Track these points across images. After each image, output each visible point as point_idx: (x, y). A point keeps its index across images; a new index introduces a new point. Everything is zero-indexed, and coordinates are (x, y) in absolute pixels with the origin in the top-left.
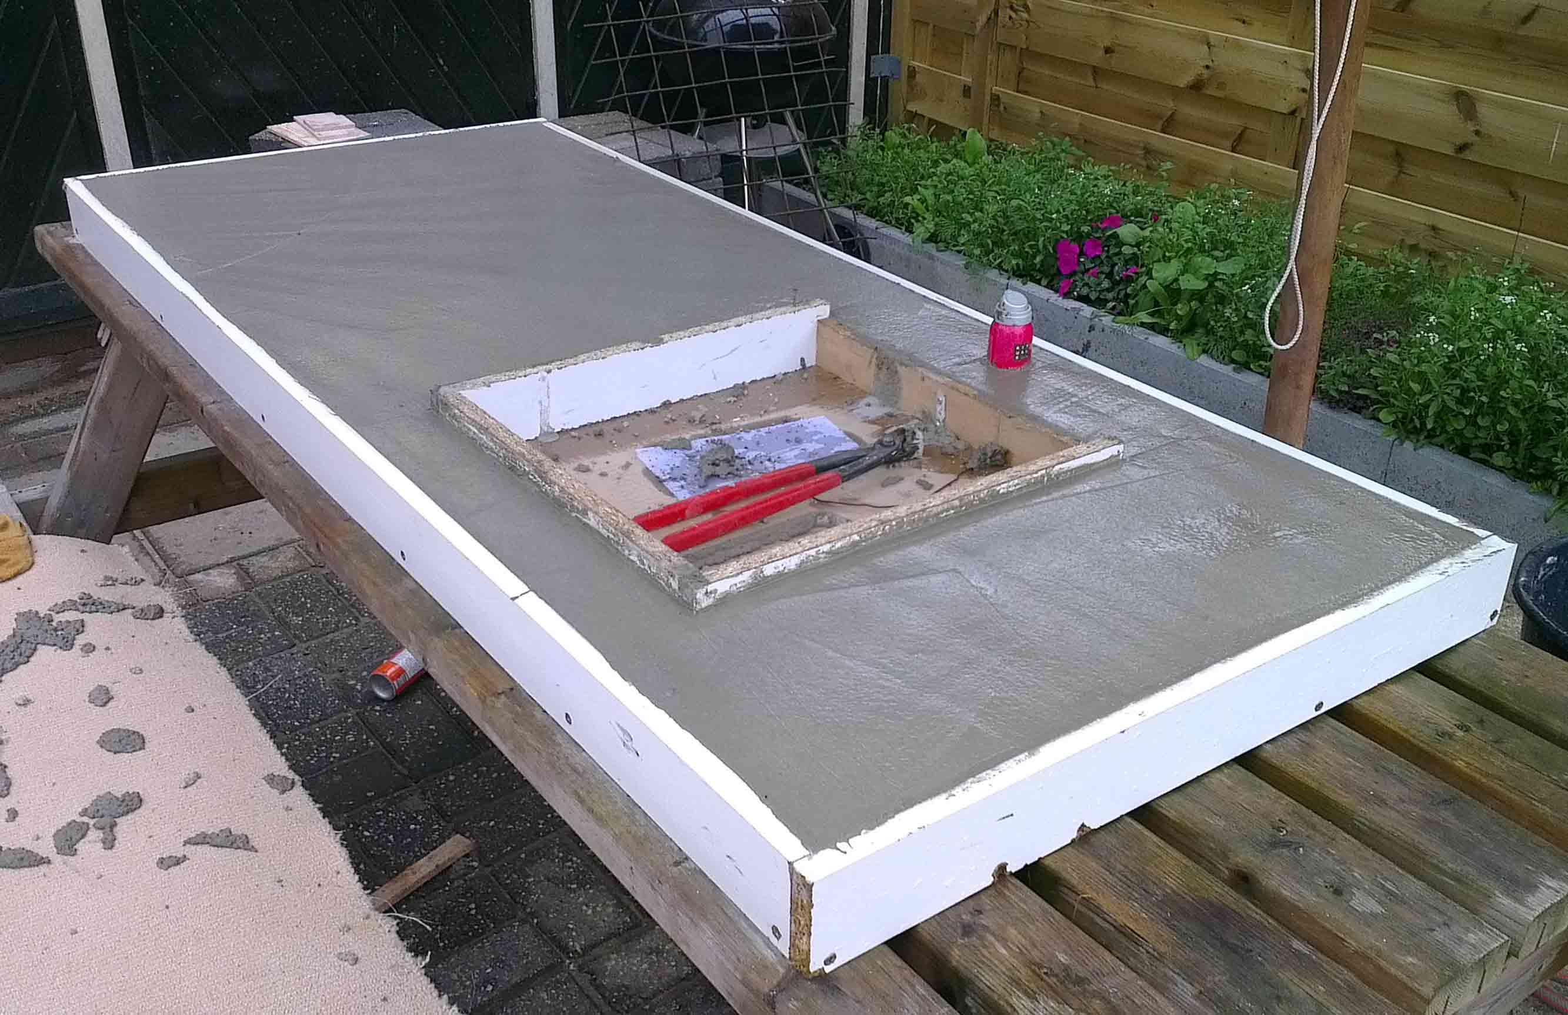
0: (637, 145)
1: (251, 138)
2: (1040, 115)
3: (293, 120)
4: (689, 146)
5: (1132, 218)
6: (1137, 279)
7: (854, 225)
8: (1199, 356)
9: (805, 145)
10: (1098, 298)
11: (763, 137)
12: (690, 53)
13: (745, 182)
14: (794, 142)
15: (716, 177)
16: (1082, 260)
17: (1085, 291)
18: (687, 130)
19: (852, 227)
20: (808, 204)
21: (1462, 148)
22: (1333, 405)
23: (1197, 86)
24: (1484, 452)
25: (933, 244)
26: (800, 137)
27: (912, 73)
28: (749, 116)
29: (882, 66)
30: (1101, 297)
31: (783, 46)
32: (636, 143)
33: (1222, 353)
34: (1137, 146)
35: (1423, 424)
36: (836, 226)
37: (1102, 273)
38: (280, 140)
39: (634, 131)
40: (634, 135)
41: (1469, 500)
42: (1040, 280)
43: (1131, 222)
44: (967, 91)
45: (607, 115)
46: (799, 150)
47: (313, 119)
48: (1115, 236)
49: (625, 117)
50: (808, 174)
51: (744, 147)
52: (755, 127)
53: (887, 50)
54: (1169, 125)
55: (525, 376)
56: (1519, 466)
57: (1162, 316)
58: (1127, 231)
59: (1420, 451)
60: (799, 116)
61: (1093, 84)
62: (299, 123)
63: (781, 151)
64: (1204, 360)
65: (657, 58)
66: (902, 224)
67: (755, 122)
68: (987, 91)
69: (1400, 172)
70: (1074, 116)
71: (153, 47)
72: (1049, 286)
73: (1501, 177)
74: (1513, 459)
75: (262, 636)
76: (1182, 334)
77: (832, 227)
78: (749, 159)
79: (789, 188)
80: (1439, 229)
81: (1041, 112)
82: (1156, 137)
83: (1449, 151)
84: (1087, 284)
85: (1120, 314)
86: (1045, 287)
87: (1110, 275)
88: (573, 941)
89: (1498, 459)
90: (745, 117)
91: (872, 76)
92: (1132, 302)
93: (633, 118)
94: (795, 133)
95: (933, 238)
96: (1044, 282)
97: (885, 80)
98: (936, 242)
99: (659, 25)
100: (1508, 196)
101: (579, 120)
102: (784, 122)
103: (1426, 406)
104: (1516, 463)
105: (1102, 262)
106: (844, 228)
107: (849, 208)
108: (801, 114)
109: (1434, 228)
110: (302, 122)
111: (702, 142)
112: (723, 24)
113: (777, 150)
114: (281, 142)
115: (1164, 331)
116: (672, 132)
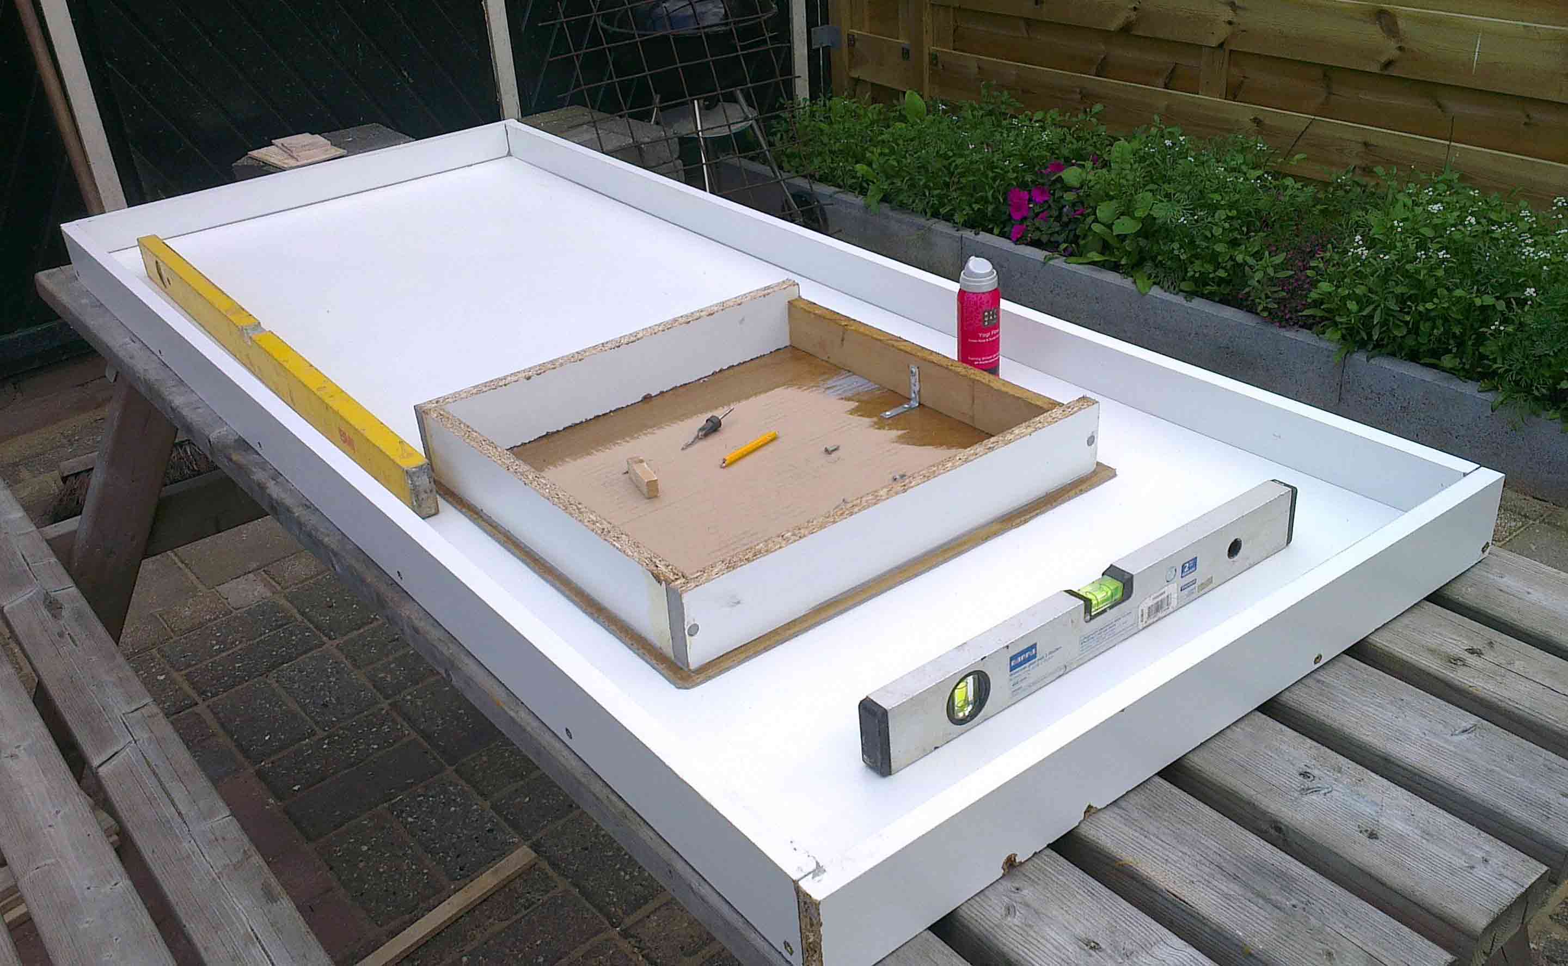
0: (599, 137)
1: (233, 165)
2: (977, 69)
3: (272, 144)
4: (647, 132)
5: (1074, 161)
6: (1085, 220)
7: (811, 194)
8: (1150, 289)
9: (757, 121)
10: (1049, 241)
11: (718, 117)
12: (641, 42)
13: (704, 161)
14: (746, 119)
15: (676, 159)
16: (1031, 206)
17: (1036, 235)
18: (644, 117)
19: (810, 195)
20: (766, 178)
21: (1389, 64)
22: (1284, 323)
23: (1126, 29)
24: (1432, 357)
25: (886, 204)
26: (752, 113)
27: (852, 40)
28: (701, 98)
29: (823, 37)
30: (1052, 239)
31: (728, 28)
32: (598, 134)
33: (1172, 283)
34: (1074, 92)
35: (1370, 335)
36: (793, 196)
37: (1051, 217)
38: (262, 164)
39: (594, 122)
40: (595, 126)
41: (1424, 404)
42: (993, 229)
43: (1073, 165)
44: (905, 53)
45: (567, 110)
46: (751, 126)
47: (289, 142)
48: (1060, 179)
49: (586, 111)
50: (762, 148)
51: (699, 128)
52: (708, 108)
53: (826, 21)
54: (1102, 69)
55: (505, 385)
56: (1467, 367)
57: (1112, 254)
58: (1071, 175)
59: (1372, 361)
60: (749, 92)
61: (1026, 35)
62: (277, 146)
63: (734, 128)
64: (1156, 291)
65: (609, 49)
66: (855, 189)
67: (707, 103)
68: (926, 51)
69: (1330, 93)
70: (1011, 68)
71: (134, 87)
72: (1002, 234)
73: (1428, 88)
74: (1461, 359)
75: (294, 638)
76: (1132, 268)
77: (790, 197)
78: (705, 139)
79: (745, 163)
80: (1373, 145)
81: (979, 68)
82: (1091, 80)
83: (1375, 68)
84: (1038, 229)
85: (1071, 255)
86: (998, 235)
87: (1058, 218)
88: (615, 907)
89: (1447, 361)
90: (698, 100)
91: (814, 47)
92: (1082, 242)
93: (592, 110)
94: (746, 110)
95: (885, 199)
96: (996, 231)
97: (827, 50)
98: (890, 202)
99: (608, 19)
100: (1435, 107)
101: (541, 117)
102: (736, 101)
103: (1371, 316)
104: (1464, 364)
105: (1050, 206)
106: (802, 197)
107: (805, 177)
108: (751, 91)
109: (1366, 144)
110: (280, 145)
111: (659, 127)
112: (670, 11)
113: (733, 128)
114: (263, 166)
115: (1115, 268)
116: (631, 120)
